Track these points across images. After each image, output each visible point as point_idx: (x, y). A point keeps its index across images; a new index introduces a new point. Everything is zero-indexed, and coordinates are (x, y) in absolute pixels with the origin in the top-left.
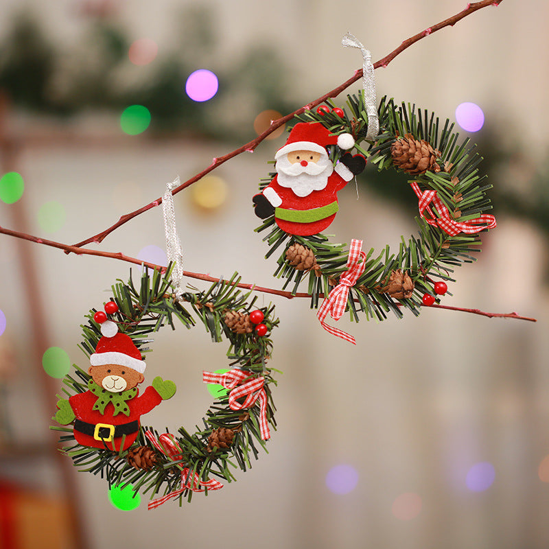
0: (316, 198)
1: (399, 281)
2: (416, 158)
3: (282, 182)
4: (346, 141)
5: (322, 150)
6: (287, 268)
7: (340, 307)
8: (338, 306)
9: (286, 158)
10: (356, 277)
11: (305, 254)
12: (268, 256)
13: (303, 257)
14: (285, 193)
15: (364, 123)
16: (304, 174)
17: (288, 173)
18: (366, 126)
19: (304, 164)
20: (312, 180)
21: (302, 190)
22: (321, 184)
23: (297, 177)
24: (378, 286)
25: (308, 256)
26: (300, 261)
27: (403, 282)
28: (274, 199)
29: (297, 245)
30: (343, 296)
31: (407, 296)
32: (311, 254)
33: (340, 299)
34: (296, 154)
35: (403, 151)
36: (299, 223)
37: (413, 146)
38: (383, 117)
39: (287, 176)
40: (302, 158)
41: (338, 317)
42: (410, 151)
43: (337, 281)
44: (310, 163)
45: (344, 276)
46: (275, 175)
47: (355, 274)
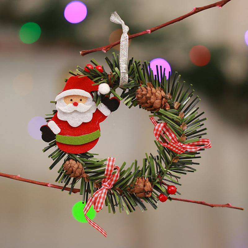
0: (85, 128)
1: (141, 185)
2: (152, 100)
3: (60, 117)
4: (104, 88)
5: (88, 94)
6: (65, 176)
7: (100, 203)
8: (99, 202)
9: (63, 101)
10: (113, 183)
11: (76, 166)
12: (51, 168)
13: (74, 169)
14: (63, 124)
15: (117, 76)
16: (76, 111)
17: (65, 111)
18: (119, 78)
19: (76, 104)
20: (81, 116)
21: (75, 122)
22: (88, 118)
23: (71, 113)
24: (128, 188)
25: (78, 168)
26: (72, 172)
27: (144, 186)
28: (55, 129)
29: (71, 161)
30: (103, 195)
31: (147, 196)
32: (81, 166)
33: (100, 197)
34: (70, 98)
35: (143, 95)
36: (73, 145)
37: (150, 92)
38: (131, 72)
39: (64, 113)
40: (74, 101)
41: (98, 210)
42: (148, 95)
43: (100, 185)
44: (80, 104)
45: (104, 182)
46: (56, 112)
47: (112, 180)
